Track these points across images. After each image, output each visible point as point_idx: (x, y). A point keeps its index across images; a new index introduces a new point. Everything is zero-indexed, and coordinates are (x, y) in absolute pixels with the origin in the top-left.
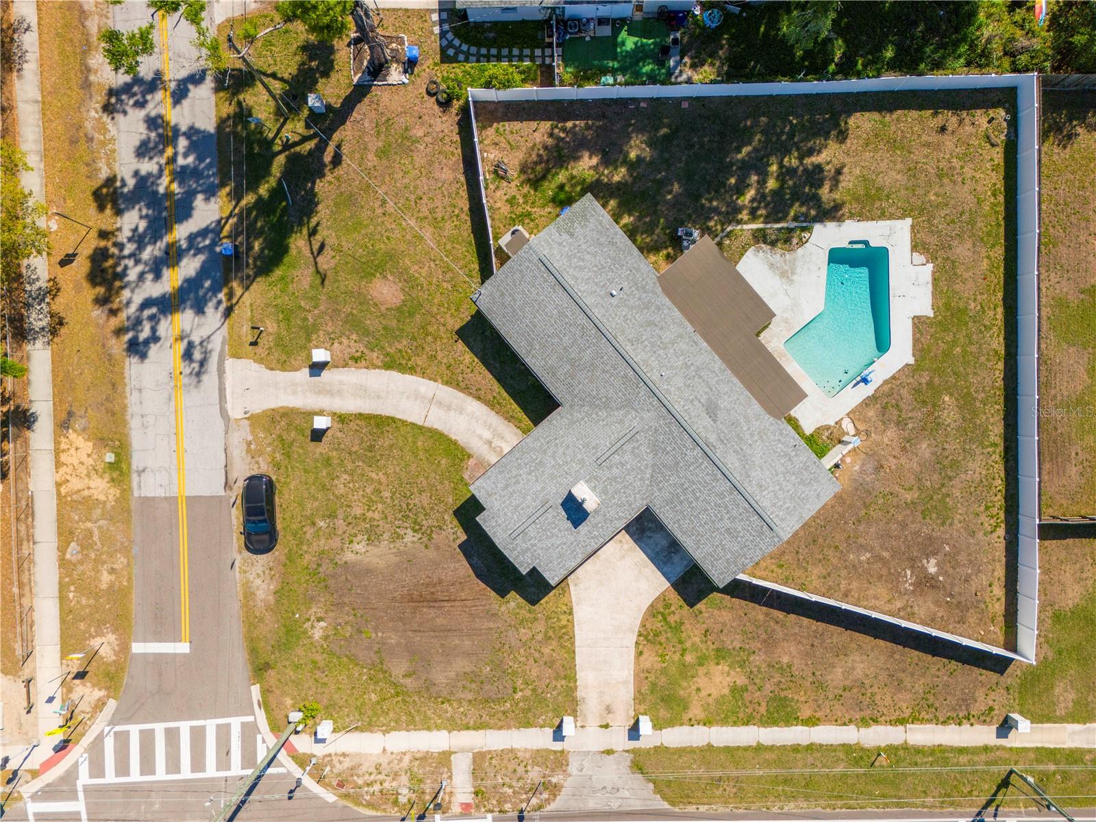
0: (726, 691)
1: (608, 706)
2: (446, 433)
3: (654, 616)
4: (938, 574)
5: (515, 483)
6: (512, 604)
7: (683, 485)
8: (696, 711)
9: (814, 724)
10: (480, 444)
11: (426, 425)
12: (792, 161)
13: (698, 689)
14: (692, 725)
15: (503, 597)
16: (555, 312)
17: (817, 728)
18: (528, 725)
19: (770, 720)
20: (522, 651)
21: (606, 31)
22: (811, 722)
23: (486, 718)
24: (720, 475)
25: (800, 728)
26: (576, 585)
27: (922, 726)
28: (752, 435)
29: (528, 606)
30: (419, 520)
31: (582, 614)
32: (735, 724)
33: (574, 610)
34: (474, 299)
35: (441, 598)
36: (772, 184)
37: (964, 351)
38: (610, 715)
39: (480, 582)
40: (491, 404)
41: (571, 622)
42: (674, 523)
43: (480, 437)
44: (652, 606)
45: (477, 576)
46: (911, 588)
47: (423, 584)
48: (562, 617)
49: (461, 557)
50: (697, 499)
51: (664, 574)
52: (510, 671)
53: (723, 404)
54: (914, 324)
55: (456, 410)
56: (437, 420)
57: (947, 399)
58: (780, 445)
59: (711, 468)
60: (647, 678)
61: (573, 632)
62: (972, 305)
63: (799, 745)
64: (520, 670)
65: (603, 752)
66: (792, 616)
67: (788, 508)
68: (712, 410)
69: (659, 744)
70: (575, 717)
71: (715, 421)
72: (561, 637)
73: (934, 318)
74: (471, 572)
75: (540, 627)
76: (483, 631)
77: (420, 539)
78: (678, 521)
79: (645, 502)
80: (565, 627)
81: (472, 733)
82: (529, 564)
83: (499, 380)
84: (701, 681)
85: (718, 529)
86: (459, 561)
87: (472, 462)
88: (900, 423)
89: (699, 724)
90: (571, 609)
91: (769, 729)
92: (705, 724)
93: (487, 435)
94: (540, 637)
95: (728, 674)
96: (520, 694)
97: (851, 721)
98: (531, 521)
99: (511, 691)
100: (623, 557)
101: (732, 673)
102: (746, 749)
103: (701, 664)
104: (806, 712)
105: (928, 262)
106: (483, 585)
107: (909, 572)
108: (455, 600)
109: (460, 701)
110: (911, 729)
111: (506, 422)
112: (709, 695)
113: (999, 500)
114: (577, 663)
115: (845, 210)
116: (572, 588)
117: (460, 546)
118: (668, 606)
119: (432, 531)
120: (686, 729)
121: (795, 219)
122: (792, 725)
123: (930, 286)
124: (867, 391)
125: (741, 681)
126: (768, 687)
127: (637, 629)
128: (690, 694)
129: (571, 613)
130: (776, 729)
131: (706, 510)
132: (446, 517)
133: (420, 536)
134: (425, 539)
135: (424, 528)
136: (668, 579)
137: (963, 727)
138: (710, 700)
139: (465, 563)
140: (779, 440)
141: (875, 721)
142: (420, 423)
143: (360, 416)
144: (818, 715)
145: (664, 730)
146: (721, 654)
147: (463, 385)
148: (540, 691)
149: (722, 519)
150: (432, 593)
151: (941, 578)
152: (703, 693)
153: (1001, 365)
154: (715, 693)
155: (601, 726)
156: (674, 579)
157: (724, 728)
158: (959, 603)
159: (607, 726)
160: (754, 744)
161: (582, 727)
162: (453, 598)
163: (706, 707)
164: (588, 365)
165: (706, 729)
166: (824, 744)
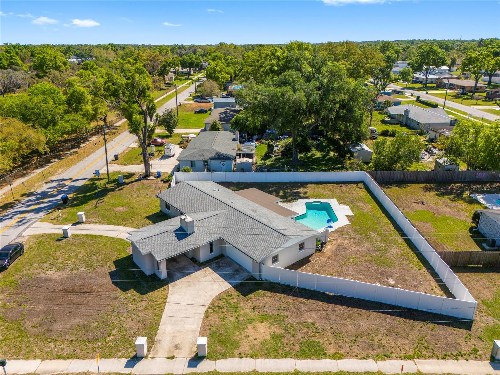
0: (268, 337)
1: (177, 345)
3: (220, 300)
4: (396, 284)
6: (129, 295)
9: (339, 358)
11: (117, 237)
13: (247, 336)
14: (241, 358)
15: (125, 292)
17: (342, 360)
18: (109, 356)
19: (303, 355)
20: (125, 315)
22: (337, 356)
23: (78, 351)
25: (328, 361)
26: (173, 287)
27: (426, 360)
29: (139, 295)
30: (92, 263)
31: (173, 298)
32: (275, 357)
35: (85, 291)
36: (281, 194)
38: (177, 351)
41: (164, 302)
44: (219, 295)
45: (114, 283)
48: (160, 300)
52: (111, 325)
54: (347, 216)
56: (123, 236)
60: (210, 329)
61: (164, 307)
62: (370, 214)
63: (330, 372)
66: (311, 301)
69: (213, 370)
70: (149, 351)
71: (255, 212)
73: (356, 216)
74: (110, 282)
75: (144, 304)
79: (219, 236)
81: (61, 361)
82: (147, 250)
84: (250, 331)
86: (106, 277)
89: (247, 357)
90: (167, 297)
91: (303, 361)
92: (251, 357)
95: (269, 328)
96: (112, 337)
97: (368, 356)
101: (272, 327)
102: (286, 374)
103: (250, 323)
104: (332, 350)
105: (347, 206)
106: (114, 287)
108: (93, 292)
109: (63, 341)
112: (256, 339)
113: (416, 260)
114: (162, 321)
115: (310, 197)
116: (170, 288)
117: (109, 273)
118: (230, 295)
119: (97, 267)
120: (236, 360)
122: (322, 358)
123: (350, 210)
126: (300, 335)
127: (207, 306)
128: (241, 339)
129: (166, 299)
130: (309, 360)
132: (108, 263)
133: (89, 269)
135: (93, 266)
137: (460, 361)
139: (109, 278)
141: (389, 357)
142: (114, 237)
144: (341, 352)
145: (218, 361)
150: (81, 289)
151: (399, 286)
152: (251, 338)
154: (260, 338)
155: (168, 358)
157: (268, 360)
159: (172, 358)
160: (293, 371)
161: (152, 358)
163: (253, 347)
165: (252, 360)
166: (352, 371)
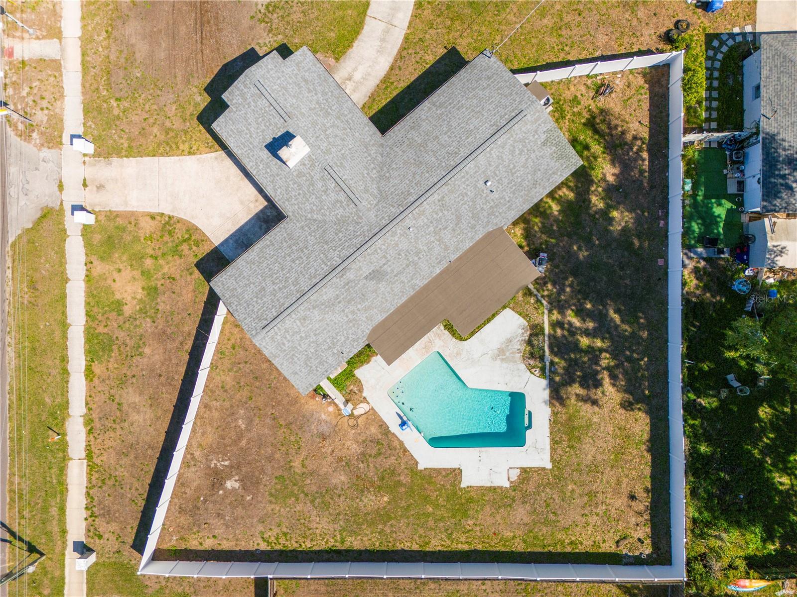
0: (118, 296)
1: (104, 187)
2: (359, 37)
3: (188, 231)
4: (225, 489)
5: (308, 88)
6: (198, 99)
7: (306, 248)
8: (99, 268)
9: (87, 376)
10: (349, 69)
11: (367, 18)
12: (606, 360)
13: (120, 271)
14: (86, 264)
15: (205, 90)
16: (472, 127)
17: (84, 378)
18: (86, 111)
19: (90, 336)
20: (155, 107)
21: (732, 189)
22: (89, 373)
23: (93, 72)
24: (315, 281)
25: (83, 363)
26: (216, 158)
27: (85, 474)
28: (353, 312)
29: (197, 113)
30: (278, 10)
31: (190, 162)
32: (87, 304)
33: (193, 156)
34: (485, 52)
35: (204, 30)
36: (584, 341)
37: (428, 515)
38: (95, 189)
39: (219, 68)
40: (386, 80)
41: (182, 153)
42: (271, 241)
43: (356, 69)
44: (197, 229)
45: (225, 66)
46: (212, 465)
47: (217, 13)
48: (187, 145)
49: (243, 50)
50: (293, 261)
51: (226, 241)
52: (136, 95)
53: (382, 286)
54: (454, 470)
55: (381, 46)
56: (372, 28)
57: (386, 499)
58: (343, 339)
59: (322, 273)
60: (130, 223)
61: (173, 155)
62: (470, 522)
63: (68, 362)
64: (137, 104)
65: (61, 182)
66: (187, 358)
67: (284, 344)
68: (376, 275)
69: (68, 233)
70: (94, 156)
71: (366, 278)
72: (168, 144)
73: (460, 489)
74: (229, 59)
75: (177, 124)
76: (173, 72)
77: (260, 11)
78: (273, 245)
79: (290, 214)
80: (178, 147)
81: (79, 59)
82: (231, 100)
83: (408, 87)
84: (127, 273)
85: (264, 280)
86: (239, 48)
87: (332, 61)
88: (363, 455)
89: (87, 270)
90: (194, 154)
91: (82, 335)
92: (87, 276)
93: (357, 76)
94: (168, 124)
95: (134, 298)
96: (115, 105)
97: (90, 409)
98: (272, 101)
99: (117, 95)
100: (242, 203)
101: (135, 302)
102: (64, 314)
103: (143, 273)
104: (98, 369)
105: (511, 482)
106: (216, 70)
107: (227, 463)
108: (202, 43)
109: (108, 47)
110: (82, 463)
111: (369, 94)
112: (114, 281)
113: (292, 545)
114: (144, 158)
115: (559, 408)
116: (214, 154)
117: (253, 49)
118: (197, 243)
119: (267, 23)
120: (83, 258)
121: (552, 363)
122: (86, 356)
123: (489, 484)
124: (394, 426)
125: (127, 310)
126: (121, 334)
127: (175, 214)
128: (115, 263)
129: (190, 153)
130: (83, 341)
131: (283, 269)
132: (280, 37)
133: (263, 11)
134: (260, 16)
135: (270, 15)
136: (222, 244)
137: (84, 511)
138: (109, 281)
139: (237, 54)
140: (348, 338)
141: (90, 432)
142: (369, 12)
144: (96, 380)
145: (81, 238)
146: (152, 292)
147: (404, 53)
148: (118, 123)
149: (274, 283)
150: (209, 22)
151: (221, 492)
152: (116, 275)
153: (415, 547)
154: (115, 286)
155: (85, 180)
156: (222, 249)
157: (83, 294)
158: (198, 508)
159: (85, 185)
160: (68, 321)
161: (84, 163)
162: (204, 41)
163: (103, 277)
164: (421, 159)
165: (83, 277)
166: (69, 386)
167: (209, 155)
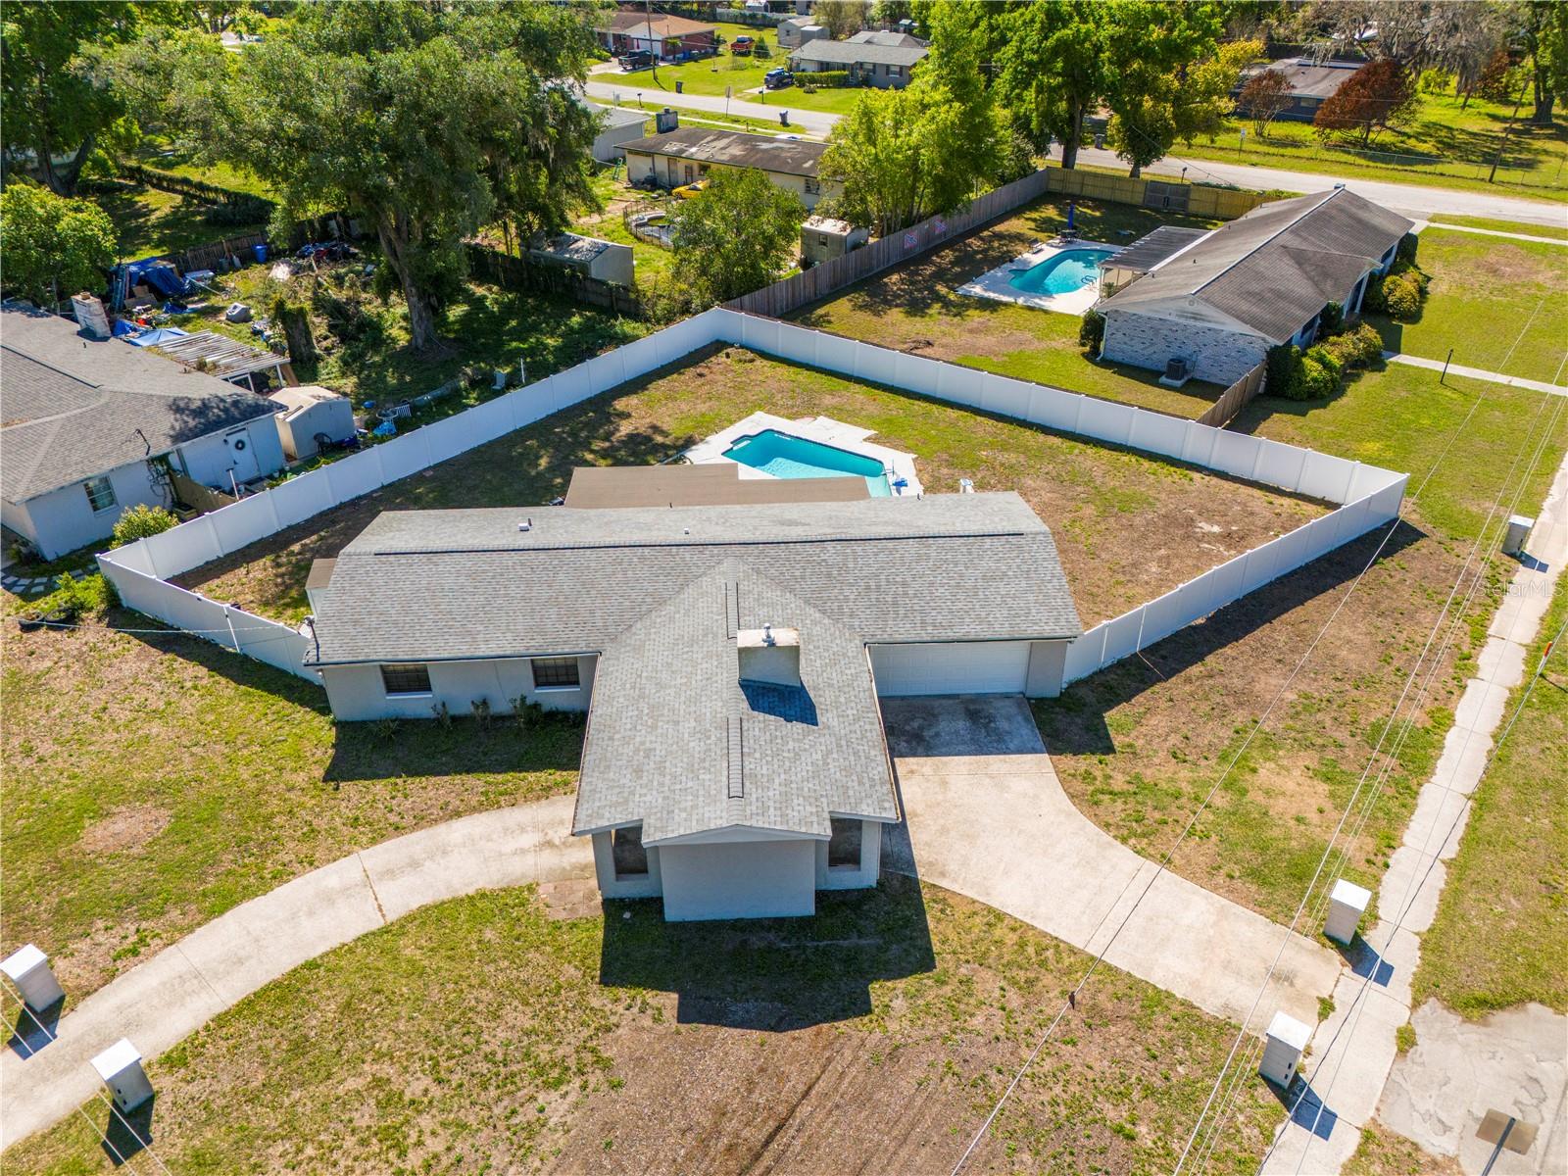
0: (1324, 786)
1: (1271, 974)
2: (447, 897)
3: (1096, 804)
4: (1225, 528)
6: (899, 1004)
8: (1351, 845)
9: (1450, 718)
10: (530, 859)
11: (391, 917)
12: (600, 445)
13: (1299, 819)
14: (1386, 866)
15: (869, 1011)
17: (1458, 719)
19: (1419, 763)
20: (1025, 1053)
22: (1441, 719)
25: (1451, 736)
26: (943, 874)
29: (927, 979)
30: (544, 1057)
31: (1011, 897)
32: (1408, 807)
33: (995, 904)
35: (762, 1136)
38: (1299, 983)
39: (796, 1033)
40: (488, 803)
41: (1018, 927)
42: (923, 628)
43: (523, 851)
44: (1072, 796)
45: (777, 1027)
47: (689, 1157)
48: (998, 933)
49: (705, 1030)
51: (1020, 751)
52: (1063, 1111)
54: (873, 442)
55: (431, 858)
57: (984, 453)
59: (867, 546)
60: (1230, 877)
61: (1045, 935)
62: (894, 413)
63: (1491, 751)
64: (1074, 1088)
65: (1402, 1052)
66: (1211, 659)
68: (789, 523)
69: (1417, 939)
71: (807, 525)
72: (1043, 964)
73: (880, 432)
74: (756, 1035)
76: (919, 1101)
77: (584, 1087)
78: (923, 622)
79: (860, 643)
80: (1022, 945)
82: (816, 816)
83: (468, 772)
86: (710, 1042)
87: (544, 891)
89: (1387, 856)
90: (990, 910)
91: (1439, 772)
92: (1392, 847)
93: (529, 839)
94: (1014, 1000)
95: (1285, 768)
96: (1143, 1129)
97: (1457, 679)
99: (1121, 1144)
100: (944, 783)
101: (1284, 762)
102: (1474, 815)
103: (1243, 792)
104: (1418, 717)
105: (815, 417)
106: (807, 1033)
107: (1206, 546)
108: (792, 1111)
110: (1498, 633)
111: (543, 802)
112: (1321, 811)
114: (1125, 968)
115: (697, 436)
116: (944, 883)
117: (682, 1018)
118: (1088, 776)
119: (593, 1051)
120: (1391, 878)
122: (1441, 742)
123: (842, 425)
126: (1340, 735)
127: (1108, 839)
129: (1000, 916)
130: (1441, 763)
132: (595, 1003)
133: (577, 1082)
134: (595, 1078)
135: (572, 1063)
136: (1034, 751)
139: (724, 1032)
141: (1468, 657)
142: (377, 923)
143: (221, 1020)
144: (1429, 707)
145: (1382, 915)
147: (409, 820)
148: (1157, 1082)
149: (961, 576)
150: (730, 1149)
151: (1234, 528)
152: (1313, 817)
153: (981, 418)
154: (1321, 802)
155: (1323, 1015)
156: (1040, 744)
157: (1413, 825)
159: (1327, 1005)
160: (1470, 803)
162: (782, 1109)
163: (1349, 828)
165: (1401, 850)
166: (1498, 722)
167: (955, 888)
